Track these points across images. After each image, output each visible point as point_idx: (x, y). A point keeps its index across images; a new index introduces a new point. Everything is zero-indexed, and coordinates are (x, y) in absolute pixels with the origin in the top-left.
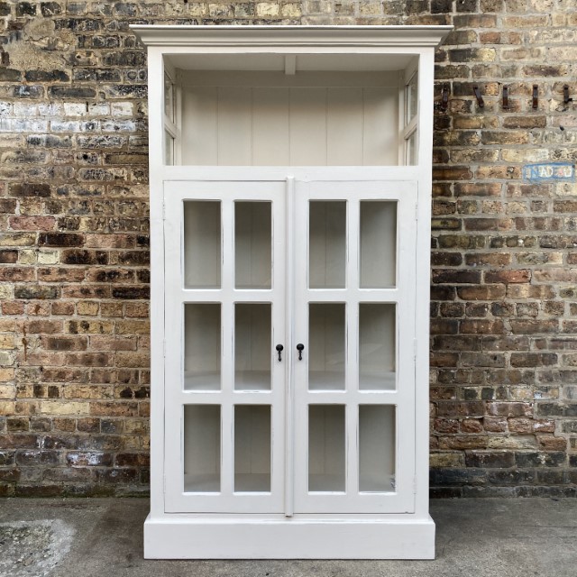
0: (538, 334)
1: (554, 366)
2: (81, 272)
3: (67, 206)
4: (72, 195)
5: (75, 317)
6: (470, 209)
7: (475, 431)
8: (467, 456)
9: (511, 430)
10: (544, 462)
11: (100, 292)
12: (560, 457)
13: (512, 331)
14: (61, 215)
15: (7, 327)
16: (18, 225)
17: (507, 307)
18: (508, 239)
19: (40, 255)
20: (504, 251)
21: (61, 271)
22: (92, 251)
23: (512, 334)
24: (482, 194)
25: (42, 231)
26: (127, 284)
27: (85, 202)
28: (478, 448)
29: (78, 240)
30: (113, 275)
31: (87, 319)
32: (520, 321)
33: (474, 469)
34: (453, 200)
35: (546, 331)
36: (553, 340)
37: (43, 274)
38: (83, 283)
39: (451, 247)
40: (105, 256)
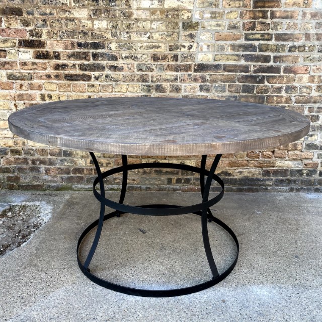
0: (310, 104)
1: (317, 122)
2: (45, 64)
3: (33, 22)
4: (37, 15)
5: (43, 92)
6: (279, 27)
7: (269, 158)
8: (263, 171)
9: (289, 158)
10: (305, 175)
11: (57, 77)
12: (314, 172)
13: (296, 102)
14: (30, 28)
15: (5, 97)
16: (5, 34)
17: (294, 88)
18: (299, 47)
19: (20, 53)
20: (296, 54)
21: (33, 64)
22: (51, 51)
23: (295, 104)
24: (286, 18)
25: (20, 38)
26: (72, 72)
27: (45, 20)
28: (270, 167)
29: (41, 44)
30: (64, 66)
31: (50, 93)
32: (301, 96)
33: (267, 177)
34: (268, 21)
35: (315, 102)
36: (318, 108)
37: (23, 65)
38: (47, 71)
39: (266, 51)
40: (59, 55)
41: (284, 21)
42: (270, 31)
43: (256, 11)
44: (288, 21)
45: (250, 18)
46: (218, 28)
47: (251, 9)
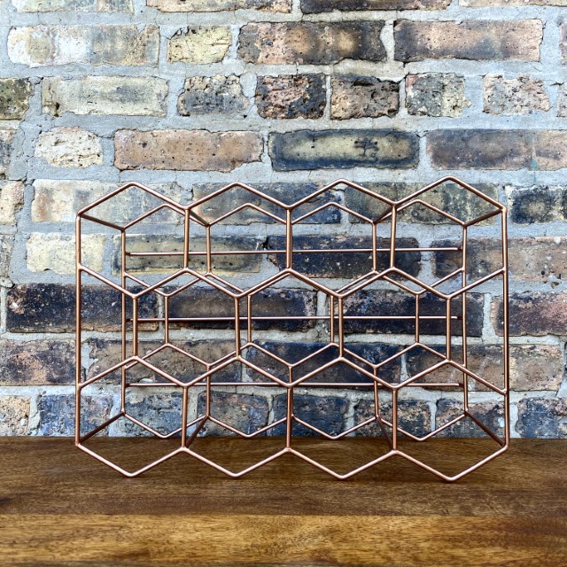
41: (470, 71)
42: (403, 121)
43: (321, 25)
44: (491, 69)
45: (295, 57)
46: (130, 109)
47: (296, 15)
